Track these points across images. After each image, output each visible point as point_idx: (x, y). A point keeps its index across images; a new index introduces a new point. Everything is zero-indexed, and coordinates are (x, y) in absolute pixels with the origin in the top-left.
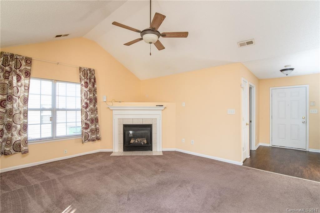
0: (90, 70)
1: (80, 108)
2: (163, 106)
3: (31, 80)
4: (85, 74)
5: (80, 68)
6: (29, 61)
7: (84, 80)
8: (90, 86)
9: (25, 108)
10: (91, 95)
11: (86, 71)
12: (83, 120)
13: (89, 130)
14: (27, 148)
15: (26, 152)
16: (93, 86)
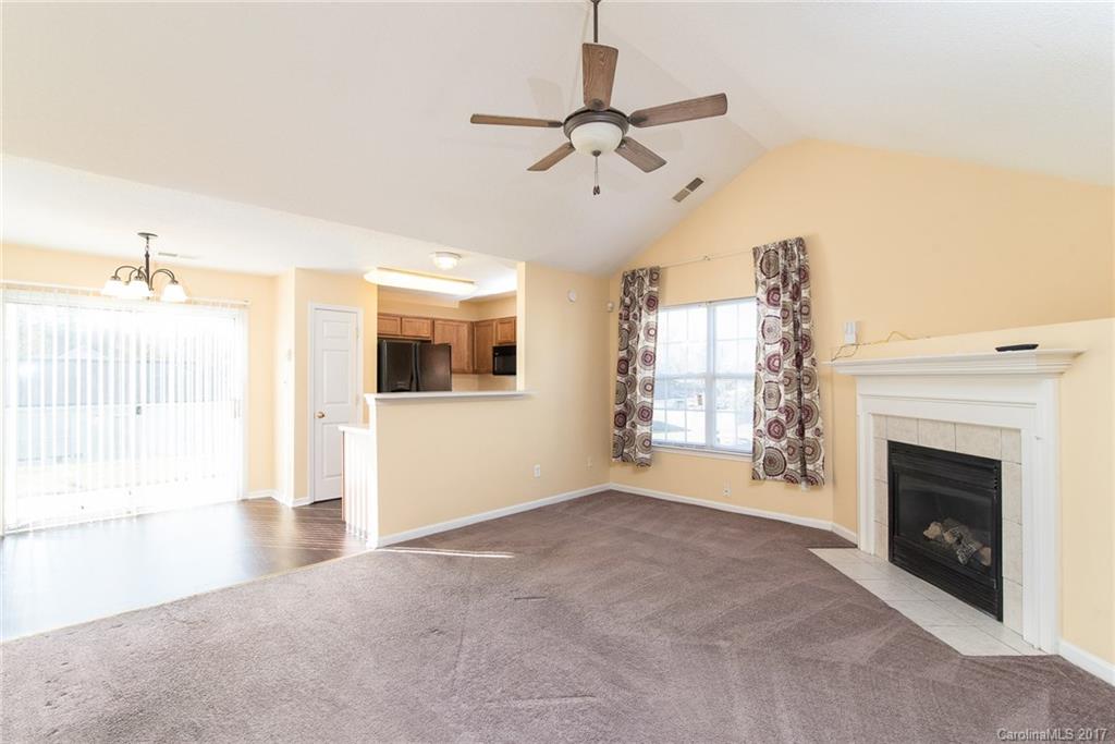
0: (784, 245)
1: (754, 371)
2: (1034, 347)
3: (659, 314)
4: (769, 264)
5: (756, 251)
6: (655, 275)
7: (764, 283)
8: (785, 298)
9: (649, 374)
10: (786, 329)
11: (772, 254)
12: (757, 410)
13: (784, 443)
14: (648, 456)
15: (644, 464)
16: (796, 295)
